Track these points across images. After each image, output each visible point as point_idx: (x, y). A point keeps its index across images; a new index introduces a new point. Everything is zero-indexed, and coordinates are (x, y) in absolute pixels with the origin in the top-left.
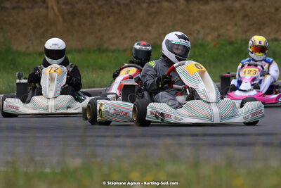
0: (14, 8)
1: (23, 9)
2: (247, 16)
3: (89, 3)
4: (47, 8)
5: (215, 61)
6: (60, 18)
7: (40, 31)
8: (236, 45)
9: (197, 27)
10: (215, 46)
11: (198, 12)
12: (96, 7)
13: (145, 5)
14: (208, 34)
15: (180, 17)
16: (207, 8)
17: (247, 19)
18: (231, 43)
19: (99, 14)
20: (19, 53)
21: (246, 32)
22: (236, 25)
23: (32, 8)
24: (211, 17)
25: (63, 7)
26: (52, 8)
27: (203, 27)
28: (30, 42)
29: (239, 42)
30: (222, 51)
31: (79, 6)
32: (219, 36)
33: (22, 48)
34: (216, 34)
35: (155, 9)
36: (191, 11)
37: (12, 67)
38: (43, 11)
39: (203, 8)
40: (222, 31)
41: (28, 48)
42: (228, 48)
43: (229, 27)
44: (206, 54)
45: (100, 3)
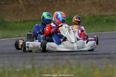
0: (5, 4)
1: (8, 4)
2: (101, 5)
3: (36, 1)
4: (19, 3)
5: (88, 24)
6: (24, 8)
7: (16, 13)
8: (97, 17)
9: (81, 10)
10: (88, 18)
11: (81, 4)
12: (39, 2)
13: (59, 2)
14: (85, 13)
15: (73, 6)
16: (85, 2)
17: (101, 7)
18: (95, 17)
19: (40, 6)
20: (7, 22)
21: (101, 12)
22: (96, 9)
23: (12, 4)
24: (86, 6)
25: (25, 3)
26: (21, 4)
27: (83, 10)
28: (12, 18)
29: (98, 16)
30: (91, 20)
31: (32, 2)
32: (90, 14)
33: (8, 20)
34: (88, 13)
35: (63, 3)
36: (78, 4)
37: (4, 28)
38: (17, 5)
39: (83, 2)
40: (91, 12)
41: (11, 20)
42: (93, 19)
43: (94, 10)
44: (84, 21)
45: (40, 1)
